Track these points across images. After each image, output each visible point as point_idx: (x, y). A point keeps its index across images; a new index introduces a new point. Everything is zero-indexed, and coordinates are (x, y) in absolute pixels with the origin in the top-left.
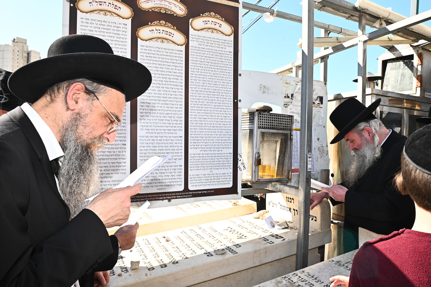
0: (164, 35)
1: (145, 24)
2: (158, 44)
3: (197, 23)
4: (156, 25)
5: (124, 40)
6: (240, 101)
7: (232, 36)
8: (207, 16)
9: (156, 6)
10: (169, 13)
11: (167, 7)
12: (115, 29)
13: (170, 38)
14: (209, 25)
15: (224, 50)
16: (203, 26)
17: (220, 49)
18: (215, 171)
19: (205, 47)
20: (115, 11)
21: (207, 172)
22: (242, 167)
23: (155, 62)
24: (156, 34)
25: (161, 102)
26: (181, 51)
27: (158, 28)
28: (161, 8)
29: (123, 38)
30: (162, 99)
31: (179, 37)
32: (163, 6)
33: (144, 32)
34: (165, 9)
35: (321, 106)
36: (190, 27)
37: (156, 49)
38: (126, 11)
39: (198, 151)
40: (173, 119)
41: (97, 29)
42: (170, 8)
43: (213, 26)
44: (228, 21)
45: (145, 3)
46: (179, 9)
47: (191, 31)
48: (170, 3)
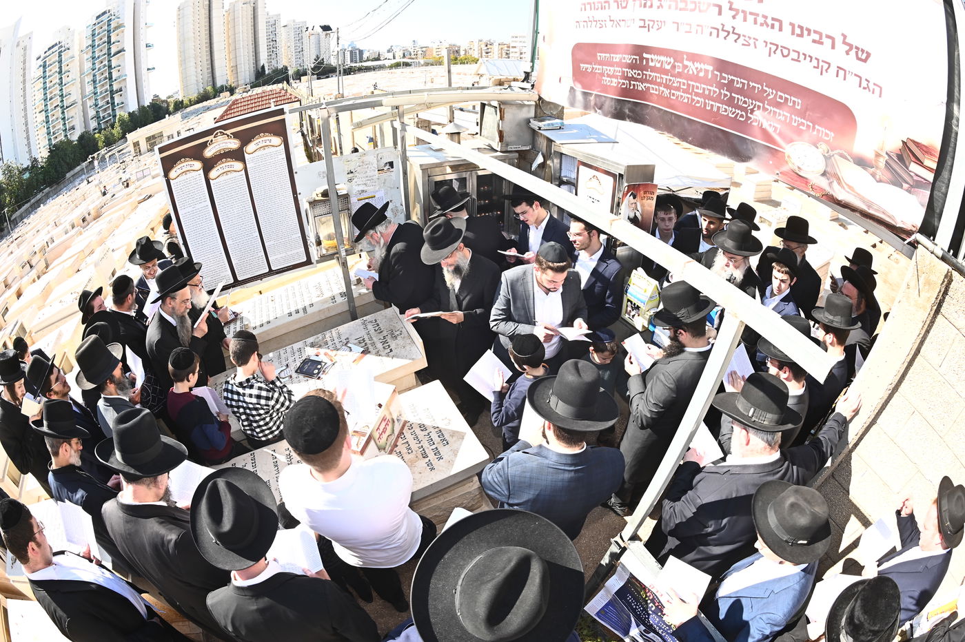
0: (227, 169)
1: (212, 167)
2: (225, 177)
3: (250, 148)
4: (220, 164)
5: (202, 185)
7: (284, 145)
8: (257, 138)
9: (217, 150)
10: (227, 150)
11: (225, 147)
12: (194, 181)
13: (232, 169)
14: (261, 145)
15: (276, 159)
16: (256, 148)
20: (191, 168)
24: (222, 171)
25: (237, 218)
26: (242, 175)
27: (221, 166)
28: (220, 150)
29: (200, 185)
30: (236, 215)
31: (238, 165)
33: (213, 174)
34: (223, 149)
36: (245, 153)
37: (225, 182)
38: (198, 165)
41: (184, 186)
42: (227, 147)
43: (264, 144)
44: (276, 134)
45: (209, 153)
46: (234, 144)
47: (247, 156)
48: (226, 143)
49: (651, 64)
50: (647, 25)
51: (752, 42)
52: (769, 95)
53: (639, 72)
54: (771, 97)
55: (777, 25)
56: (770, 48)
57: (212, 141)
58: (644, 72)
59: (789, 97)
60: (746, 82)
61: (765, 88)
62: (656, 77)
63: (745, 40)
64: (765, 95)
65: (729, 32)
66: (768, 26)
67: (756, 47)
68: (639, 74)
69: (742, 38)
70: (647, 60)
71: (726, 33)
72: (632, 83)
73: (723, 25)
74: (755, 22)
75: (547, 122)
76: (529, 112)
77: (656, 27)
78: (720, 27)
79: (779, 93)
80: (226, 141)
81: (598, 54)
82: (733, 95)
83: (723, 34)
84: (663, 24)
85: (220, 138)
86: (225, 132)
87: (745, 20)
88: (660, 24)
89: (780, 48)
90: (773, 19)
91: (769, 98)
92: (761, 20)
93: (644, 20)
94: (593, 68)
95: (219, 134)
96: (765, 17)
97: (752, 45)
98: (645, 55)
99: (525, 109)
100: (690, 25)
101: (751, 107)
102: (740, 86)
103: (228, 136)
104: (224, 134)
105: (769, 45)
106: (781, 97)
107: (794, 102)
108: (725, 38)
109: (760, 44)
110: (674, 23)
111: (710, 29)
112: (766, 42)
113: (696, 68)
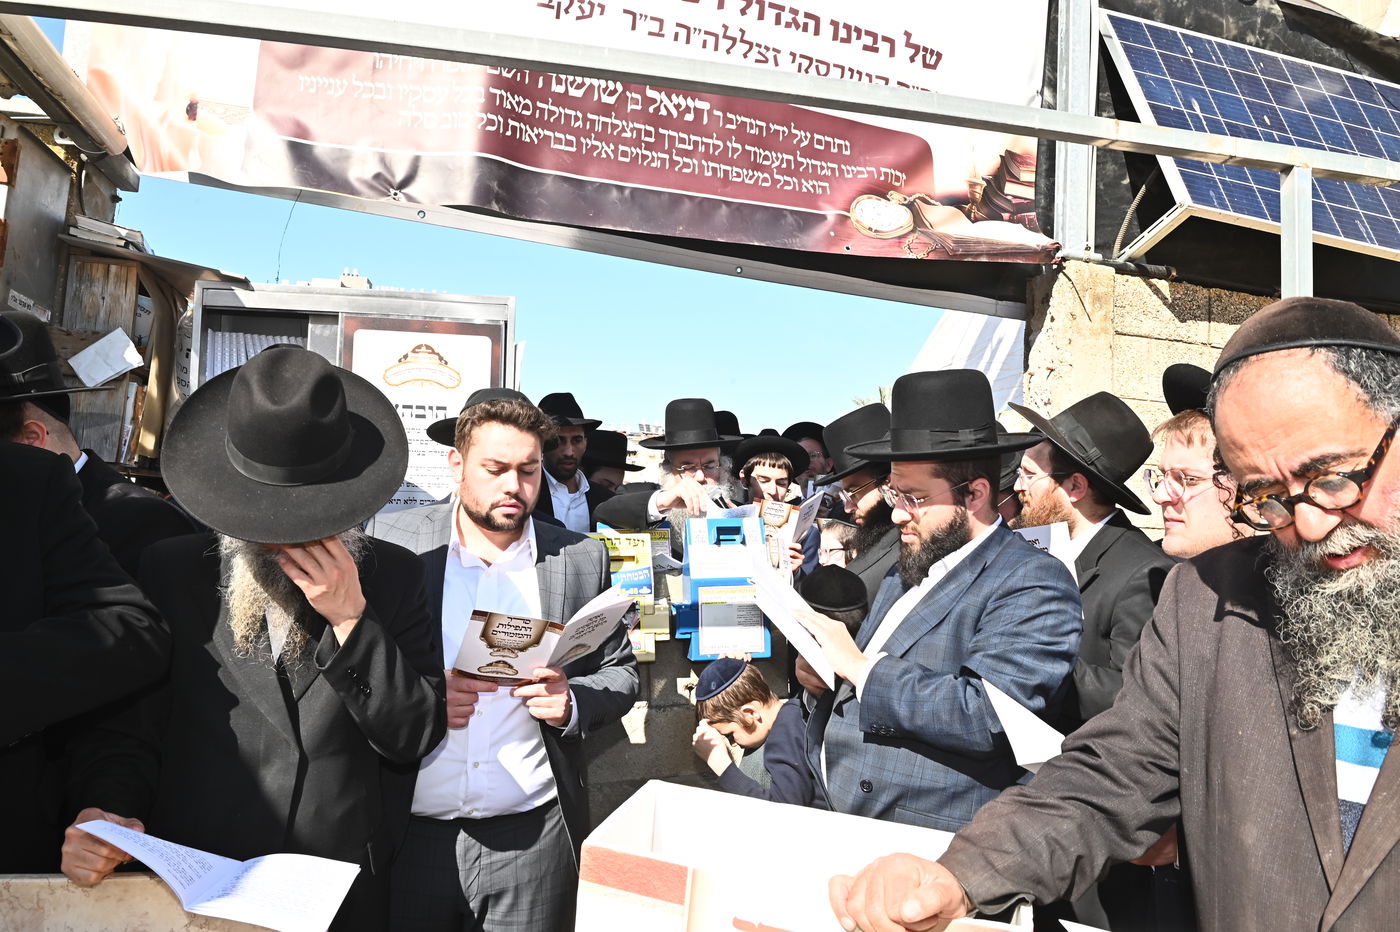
49: (556, 88)
51: (770, 55)
52: (801, 141)
53: (528, 101)
54: (805, 143)
55: (812, 24)
56: (800, 65)
58: (539, 104)
59: (830, 140)
60: (763, 124)
61: (794, 131)
62: (568, 117)
63: (759, 53)
64: (795, 142)
65: (734, 40)
66: (798, 27)
67: (777, 64)
68: (526, 107)
69: (755, 49)
70: (547, 78)
71: (730, 42)
72: (511, 123)
73: (726, 27)
74: (778, 21)
77: (576, 12)
78: (720, 32)
79: (816, 136)
82: (748, 147)
83: (725, 44)
84: (597, 10)
87: (761, 17)
89: (815, 64)
90: (808, 15)
91: (802, 145)
92: (786, 17)
96: (794, 12)
97: (771, 60)
100: (661, 21)
101: (777, 164)
102: (755, 131)
105: (799, 60)
106: (819, 142)
107: (840, 146)
108: (728, 52)
109: (784, 58)
110: (626, 11)
111: (703, 36)
112: (793, 55)
113: (678, 106)
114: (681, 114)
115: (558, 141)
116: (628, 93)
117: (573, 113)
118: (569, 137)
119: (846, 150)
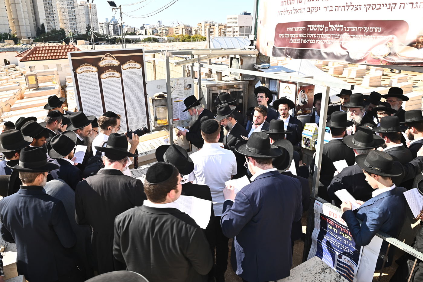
0: (111, 75)
1: (103, 72)
2: (110, 79)
3: (125, 66)
4: (108, 72)
5: (96, 81)
6: (148, 95)
7: (141, 68)
8: (129, 63)
9: (106, 64)
10: (112, 65)
11: (111, 63)
12: (92, 77)
13: (114, 75)
14: (130, 66)
15: (138, 75)
16: (127, 67)
17: (136, 75)
18: (139, 124)
19: (129, 76)
20: (91, 70)
21: (137, 125)
22: (151, 121)
23: (109, 86)
24: (108, 75)
25: (114, 101)
26: (119, 80)
27: (108, 73)
29: (95, 80)
30: (114, 100)
31: (118, 74)
32: (109, 63)
33: (103, 76)
34: (110, 64)
35: (190, 88)
36: (122, 69)
37: (109, 81)
38: (95, 69)
39: (131, 117)
40: (119, 107)
41: (85, 79)
42: (112, 63)
43: (132, 66)
44: (138, 62)
45: (102, 64)
46: (116, 63)
47: (122, 70)
48: (112, 61)
49: (311, 30)
50: (310, 10)
51: (358, 7)
52: (366, 30)
53: (305, 34)
54: (367, 30)
56: (367, 8)
57: (104, 58)
58: (308, 34)
59: (375, 28)
60: (356, 28)
61: (364, 28)
62: (313, 35)
63: (356, 8)
64: (364, 31)
65: (349, 6)
67: (360, 9)
68: (305, 36)
69: (355, 7)
70: (309, 28)
71: (348, 7)
72: (302, 40)
73: (347, 3)
75: (262, 65)
76: (254, 60)
77: (315, 10)
78: (345, 5)
80: (112, 60)
81: (288, 28)
82: (351, 35)
83: (347, 8)
84: (319, 8)
85: (108, 57)
86: (112, 55)
88: (317, 9)
89: (371, 6)
91: (366, 31)
93: (309, 8)
94: (285, 36)
95: (108, 55)
98: (308, 26)
99: (252, 59)
100: (332, 7)
102: (354, 30)
103: (113, 58)
104: (111, 56)
105: (366, 6)
106: (371, 30)
107: (378, 29)
108: (348, 10)
109: (362, 7)
110: (324, 7)
111: (342, 7)
112: (365, 5)
113: (336, 28)
114: (337, 29)
115: (312, 41)
116: (325, 27)
117: (314, 34)
118: (314, 40)
119: (380, 30)
